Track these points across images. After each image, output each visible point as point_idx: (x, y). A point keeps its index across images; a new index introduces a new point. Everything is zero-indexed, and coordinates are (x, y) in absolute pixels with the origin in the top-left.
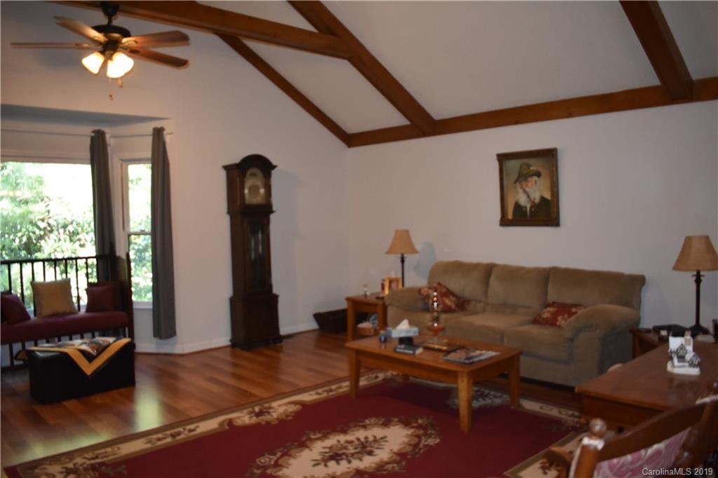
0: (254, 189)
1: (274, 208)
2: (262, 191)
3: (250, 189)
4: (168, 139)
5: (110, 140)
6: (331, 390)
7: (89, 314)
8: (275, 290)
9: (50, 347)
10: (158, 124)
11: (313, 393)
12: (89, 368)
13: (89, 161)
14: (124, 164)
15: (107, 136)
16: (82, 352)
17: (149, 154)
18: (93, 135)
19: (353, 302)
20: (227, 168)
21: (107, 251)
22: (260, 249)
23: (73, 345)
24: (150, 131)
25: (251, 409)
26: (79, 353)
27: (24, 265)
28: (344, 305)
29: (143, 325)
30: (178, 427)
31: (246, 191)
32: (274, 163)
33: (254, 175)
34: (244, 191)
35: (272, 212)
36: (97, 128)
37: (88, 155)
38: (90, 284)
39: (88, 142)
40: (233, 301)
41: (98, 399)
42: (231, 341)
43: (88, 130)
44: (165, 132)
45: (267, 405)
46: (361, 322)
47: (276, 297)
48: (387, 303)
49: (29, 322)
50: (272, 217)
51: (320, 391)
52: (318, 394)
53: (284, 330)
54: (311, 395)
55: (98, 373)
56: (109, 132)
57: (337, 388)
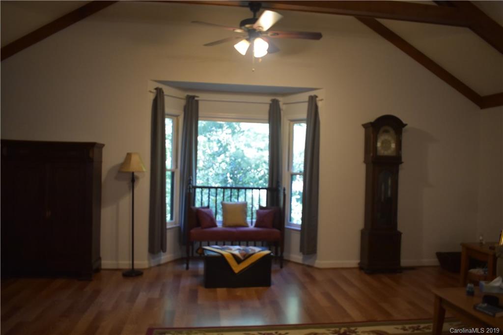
0: (386, 144)
1: (403, 160)
2: (393, 146)
3: (382, 143)
4: (320, 104)
5: (283, 107)
6: (418, 329)
7: (256, 229)
8: (400, 228)
9: (218, 249)
10: (312, 93)
11: (400, 327)
12: (237, 268)
13: (268, 121)
14: (291, 123)
15: (281, 103)
16: (234, 255)
17: (305, 116)
18: (270, 102)
19: (467, 248)
20: (365, 126)
21: (274, 186)
22: (389, 193)
23: (231, 249)
24: (307, 99)
25: (337, 329)
26: (231, 256)
27: (226, 190)
28: (459, 249)
29: (295, 242)
30: (273, 329)
31: (379, 144)
32: (404, 122)
33: (386, 131)
34: (376, 144)
35: (401, 163)
36: (273, 98)
37: (267, 116)
38: (261, 208)
39: (267, 107)
40: (363, 232)
41: (239, 292)
42: (359, 264)
43: (268, 100)
44: (318, 99)
45: (353, 329)
46: (474, 267)
47: (399, 234)
48: (497, 255)
49: (214, 229)
50: (401, 166)
51: (407, 326)
52: (404, 329)
53: (404, 262)
54: (397, 328)
55: (243, 272)
56: (281, 100)
57: (423, 328)
